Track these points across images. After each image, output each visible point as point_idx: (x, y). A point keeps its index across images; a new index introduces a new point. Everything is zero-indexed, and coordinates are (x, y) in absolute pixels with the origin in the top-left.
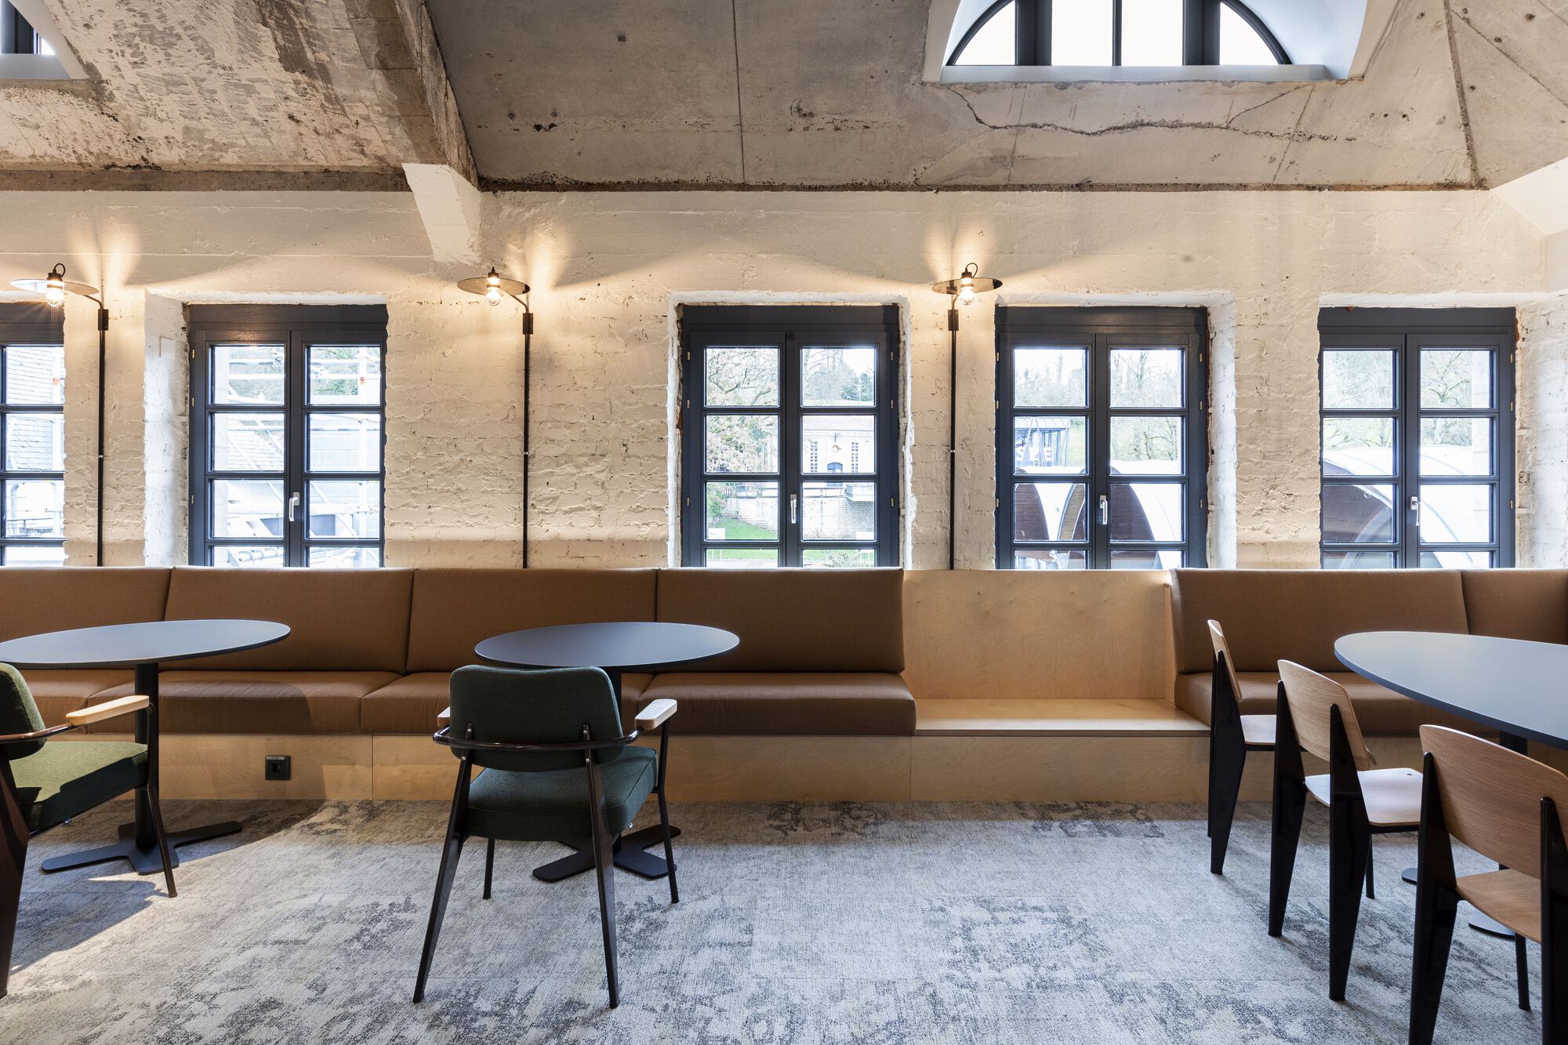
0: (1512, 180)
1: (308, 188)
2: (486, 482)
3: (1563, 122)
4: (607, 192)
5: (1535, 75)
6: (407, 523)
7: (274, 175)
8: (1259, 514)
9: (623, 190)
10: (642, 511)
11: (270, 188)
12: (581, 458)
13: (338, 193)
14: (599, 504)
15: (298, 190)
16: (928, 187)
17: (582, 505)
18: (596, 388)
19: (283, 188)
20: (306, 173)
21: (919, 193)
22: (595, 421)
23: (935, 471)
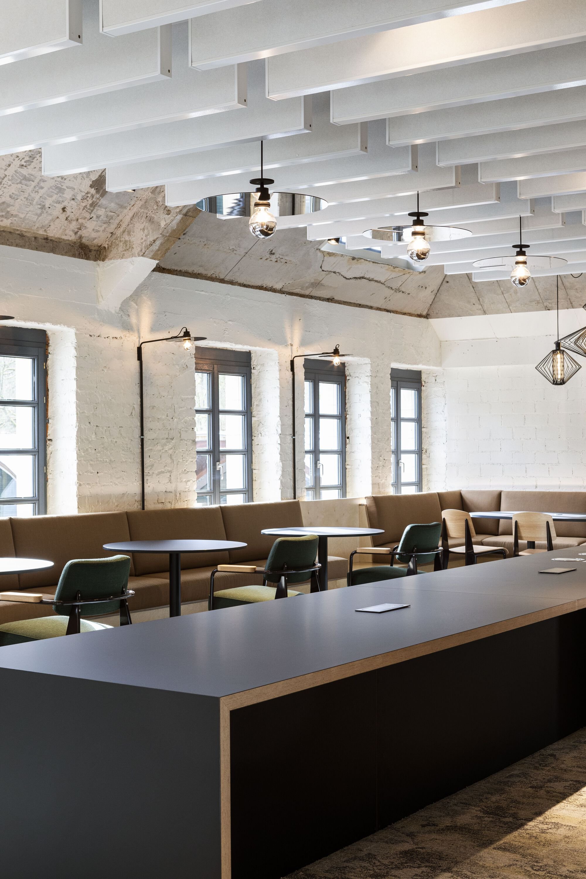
0: (441, 318)
1: (37, 249)
2: (124, 456)
3: (474, 304)
4: (170, 275)
5: (474, 286)
6: (88, 483)
7: (19, 236)
8: (377, 469)
9: (177, 275)
10: (186, 473)
11: (17, 246)
12: (163, 440)
13: (51, 254)
14: (170, 469)
15: (32, 249)
16: (284, 292)
17: (163, 470)
18: (168, 397)
19: (23, 246)
20: (35, 238)
21: (280, 294)
22: (168, 417)
23: (287, 448)
